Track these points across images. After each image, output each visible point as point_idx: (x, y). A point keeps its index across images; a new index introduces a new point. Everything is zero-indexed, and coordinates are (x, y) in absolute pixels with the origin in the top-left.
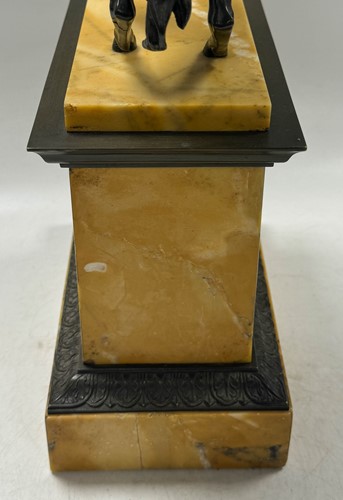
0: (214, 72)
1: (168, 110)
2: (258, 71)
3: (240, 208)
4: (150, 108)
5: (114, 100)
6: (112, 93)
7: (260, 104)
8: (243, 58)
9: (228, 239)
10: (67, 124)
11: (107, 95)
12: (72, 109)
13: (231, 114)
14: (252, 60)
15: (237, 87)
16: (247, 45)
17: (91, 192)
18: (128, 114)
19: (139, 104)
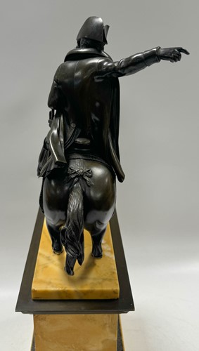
0: (96, 267)
1: (76, 291)
2: (114, 267)
3: (108, 329)
4: (68, 291)
5: (53, 286)
6: (52, 281)
7: (115, 289)
8: (109, 257)
9: (103, 342)
10: (33, 296)
11: (50, 283)
12: (35, 291)
13: (102, 292)
14: (111, 258)
15: (105, 277)
16: (110, 249)
17: (42, 323)
18: (58, 293)
19: (63, 289)
